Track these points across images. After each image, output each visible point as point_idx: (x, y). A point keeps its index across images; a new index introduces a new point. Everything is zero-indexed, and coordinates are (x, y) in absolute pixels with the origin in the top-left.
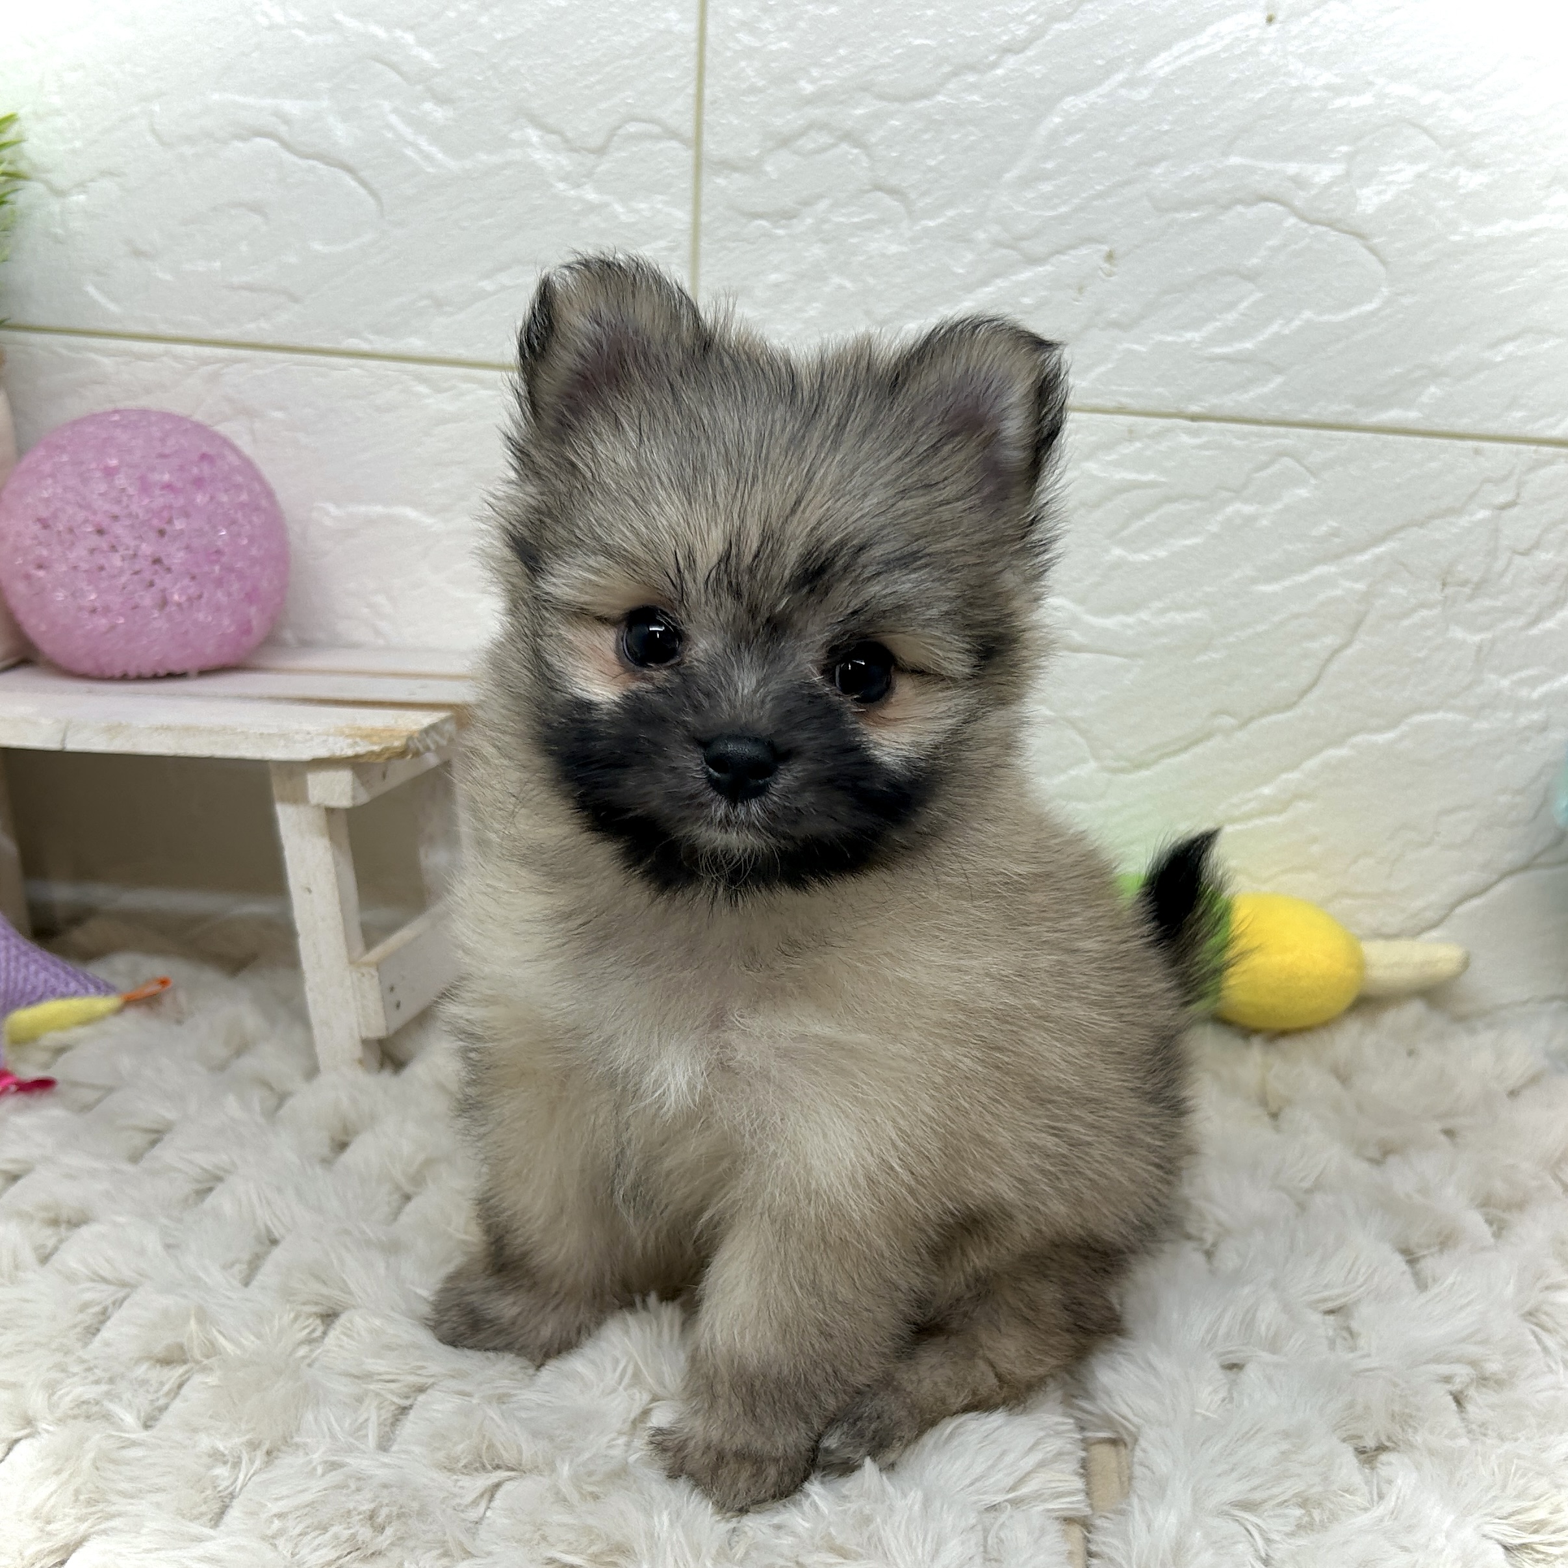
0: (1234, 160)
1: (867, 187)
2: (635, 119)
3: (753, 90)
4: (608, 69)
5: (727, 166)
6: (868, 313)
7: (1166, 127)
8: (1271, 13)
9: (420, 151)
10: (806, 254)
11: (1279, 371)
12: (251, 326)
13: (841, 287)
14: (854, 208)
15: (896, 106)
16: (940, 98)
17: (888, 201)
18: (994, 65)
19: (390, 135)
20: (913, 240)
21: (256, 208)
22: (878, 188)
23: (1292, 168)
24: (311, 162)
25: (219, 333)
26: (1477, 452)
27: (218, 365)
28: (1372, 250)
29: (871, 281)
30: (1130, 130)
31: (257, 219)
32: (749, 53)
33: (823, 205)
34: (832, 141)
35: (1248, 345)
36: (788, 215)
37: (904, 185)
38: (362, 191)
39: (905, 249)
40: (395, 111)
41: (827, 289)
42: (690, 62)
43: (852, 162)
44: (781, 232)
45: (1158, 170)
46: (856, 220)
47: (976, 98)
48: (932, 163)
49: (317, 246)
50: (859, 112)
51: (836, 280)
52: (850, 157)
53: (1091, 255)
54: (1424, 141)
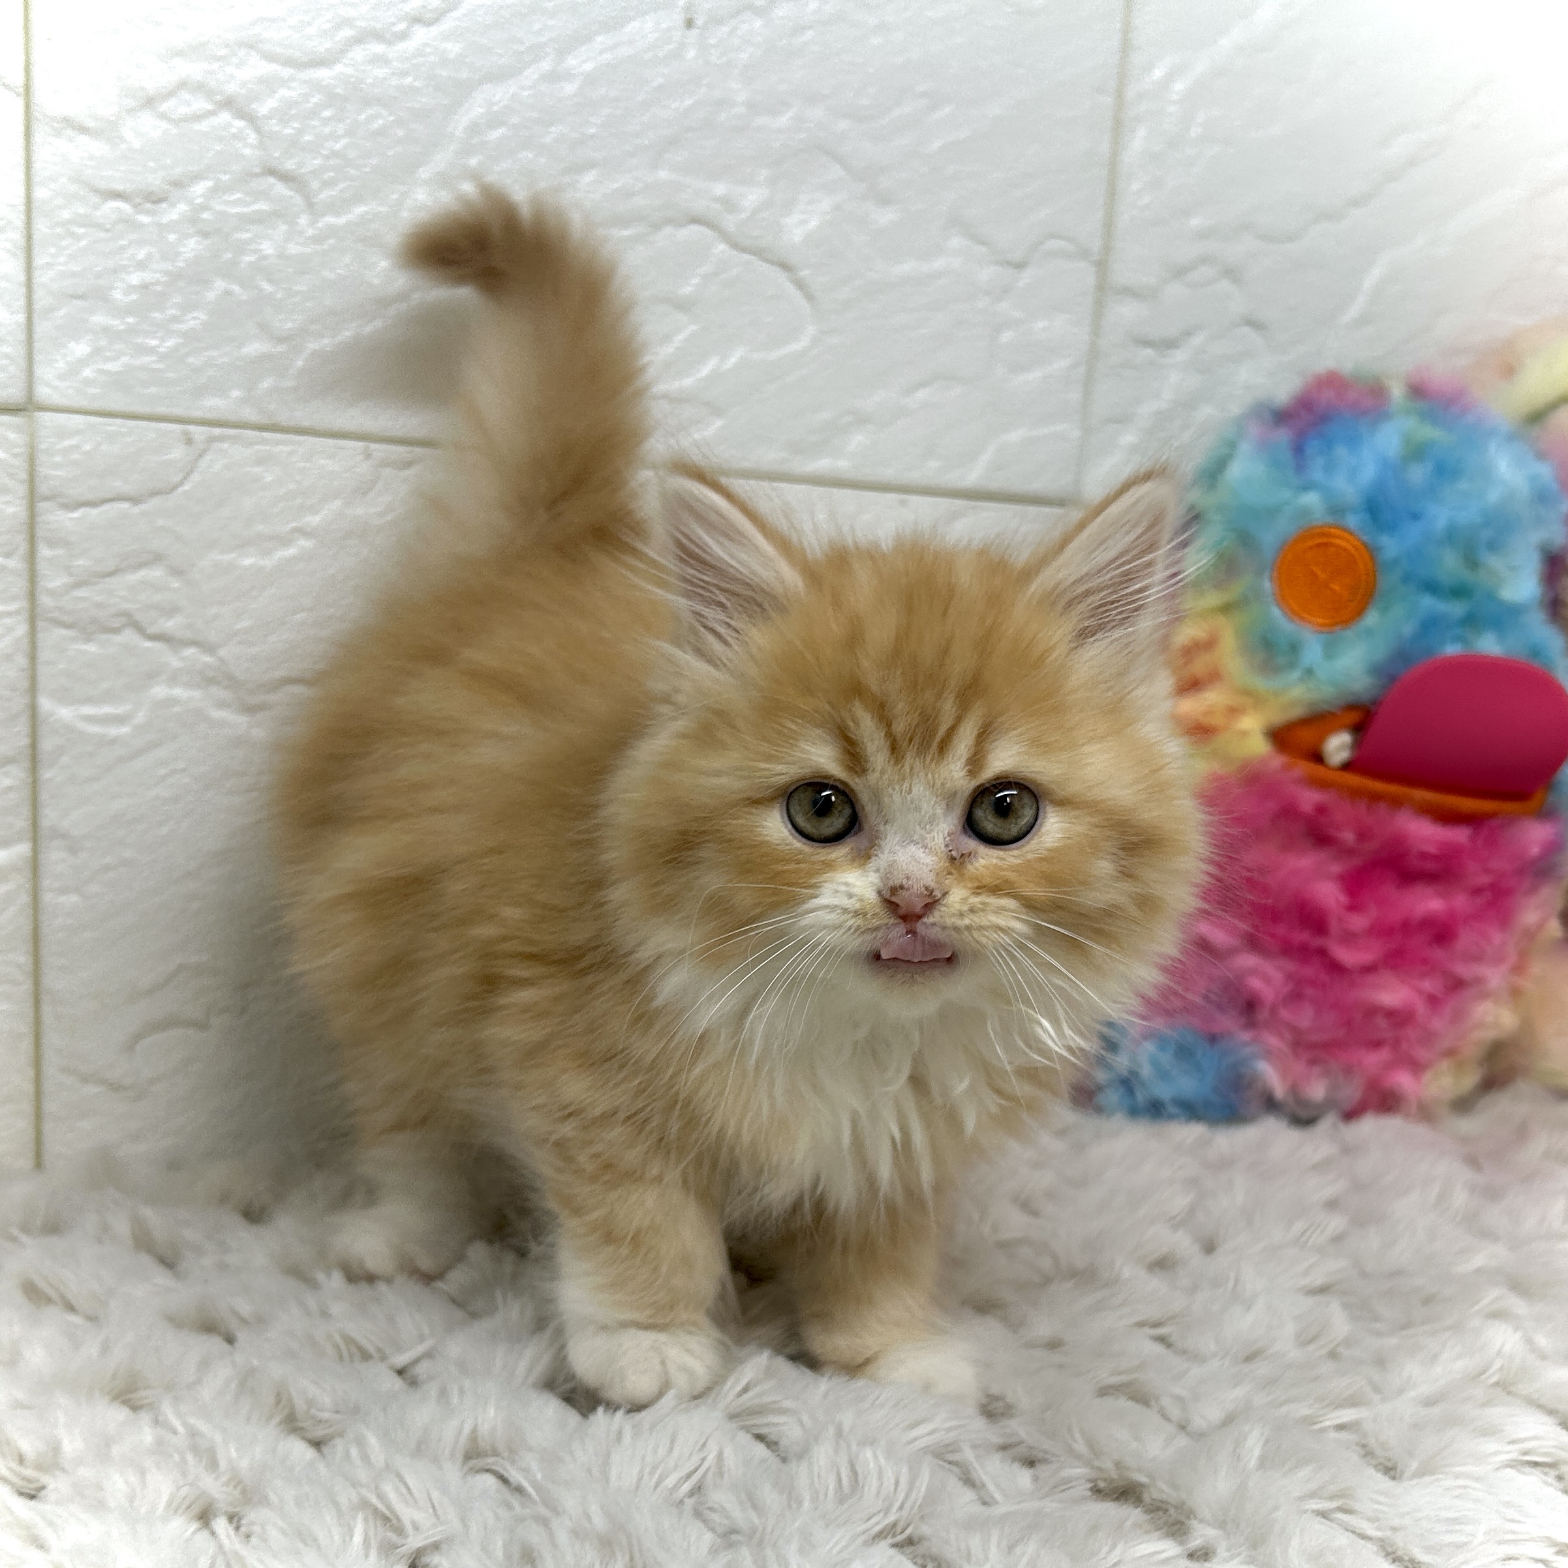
0: (663, 174)
1: (257, 170)
5: (72, 126)
6: (264, 328)
7: (592, 131)
8: (689, 16)
10: (182, 249)
11: (717, 412)
13: (228, 293)
14: (238, 195)
15: (286, 72)
16: (342, 68)
17: (281, 189)
18: (402, 37)
20: (317, 239)
22: (271, 172)
23: (720, 189)
28: (800, 285)
29: (267, 287)
30: (553, 129)
33: (200, 189)
34: (210, 107)
35: (688, 382)
36: (156, 199)
37: (303, 171)
39: (308, 250)
41: (211, 296)
43: (234, 136)
44: (144, 219)
46: (245, 210)
47: (381, 73)
48: (338, 146)
50: (247, 74)
51: (220, 284)
52: (234, 130)
54: (836, 171)
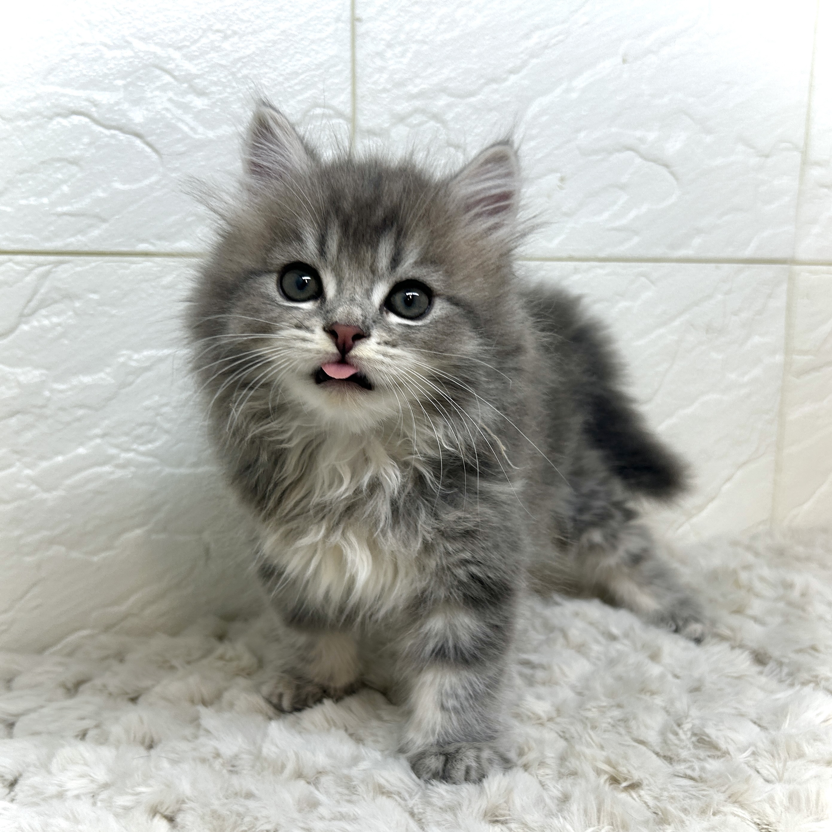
1: (446, 144)
2: (318, 106)
3: (385, 90)
4: (302, 77)
5: (371, 133)
8: (624, 58)
9: (187, 124)
11: (636, 233)
12: (72, 240)
15: (458, 100)
16: (480, 97)
17: (455, 152)
18: (505, 80)
19: (169, 115)
21: (74, 162)
22: (450, 145)
24: (113, 132)
25: (48, 246)
26: (716, 268)
27: (50, 266)
28: (673, 174)
30: (568, 114)
31: (74, 169)
32: (381, 70)
34: (426, 119)
35: (623, 222)
38: (148, 149)
40: (170, 100)
42: (347, 73)
43: (436, 131)
45: (582, 135)
47: (496, 97)
48: (477, 131)
49: (118, 185)
50: (441, 103)
52: (436, 128)
53: (553, 178)
54: (689, 121)
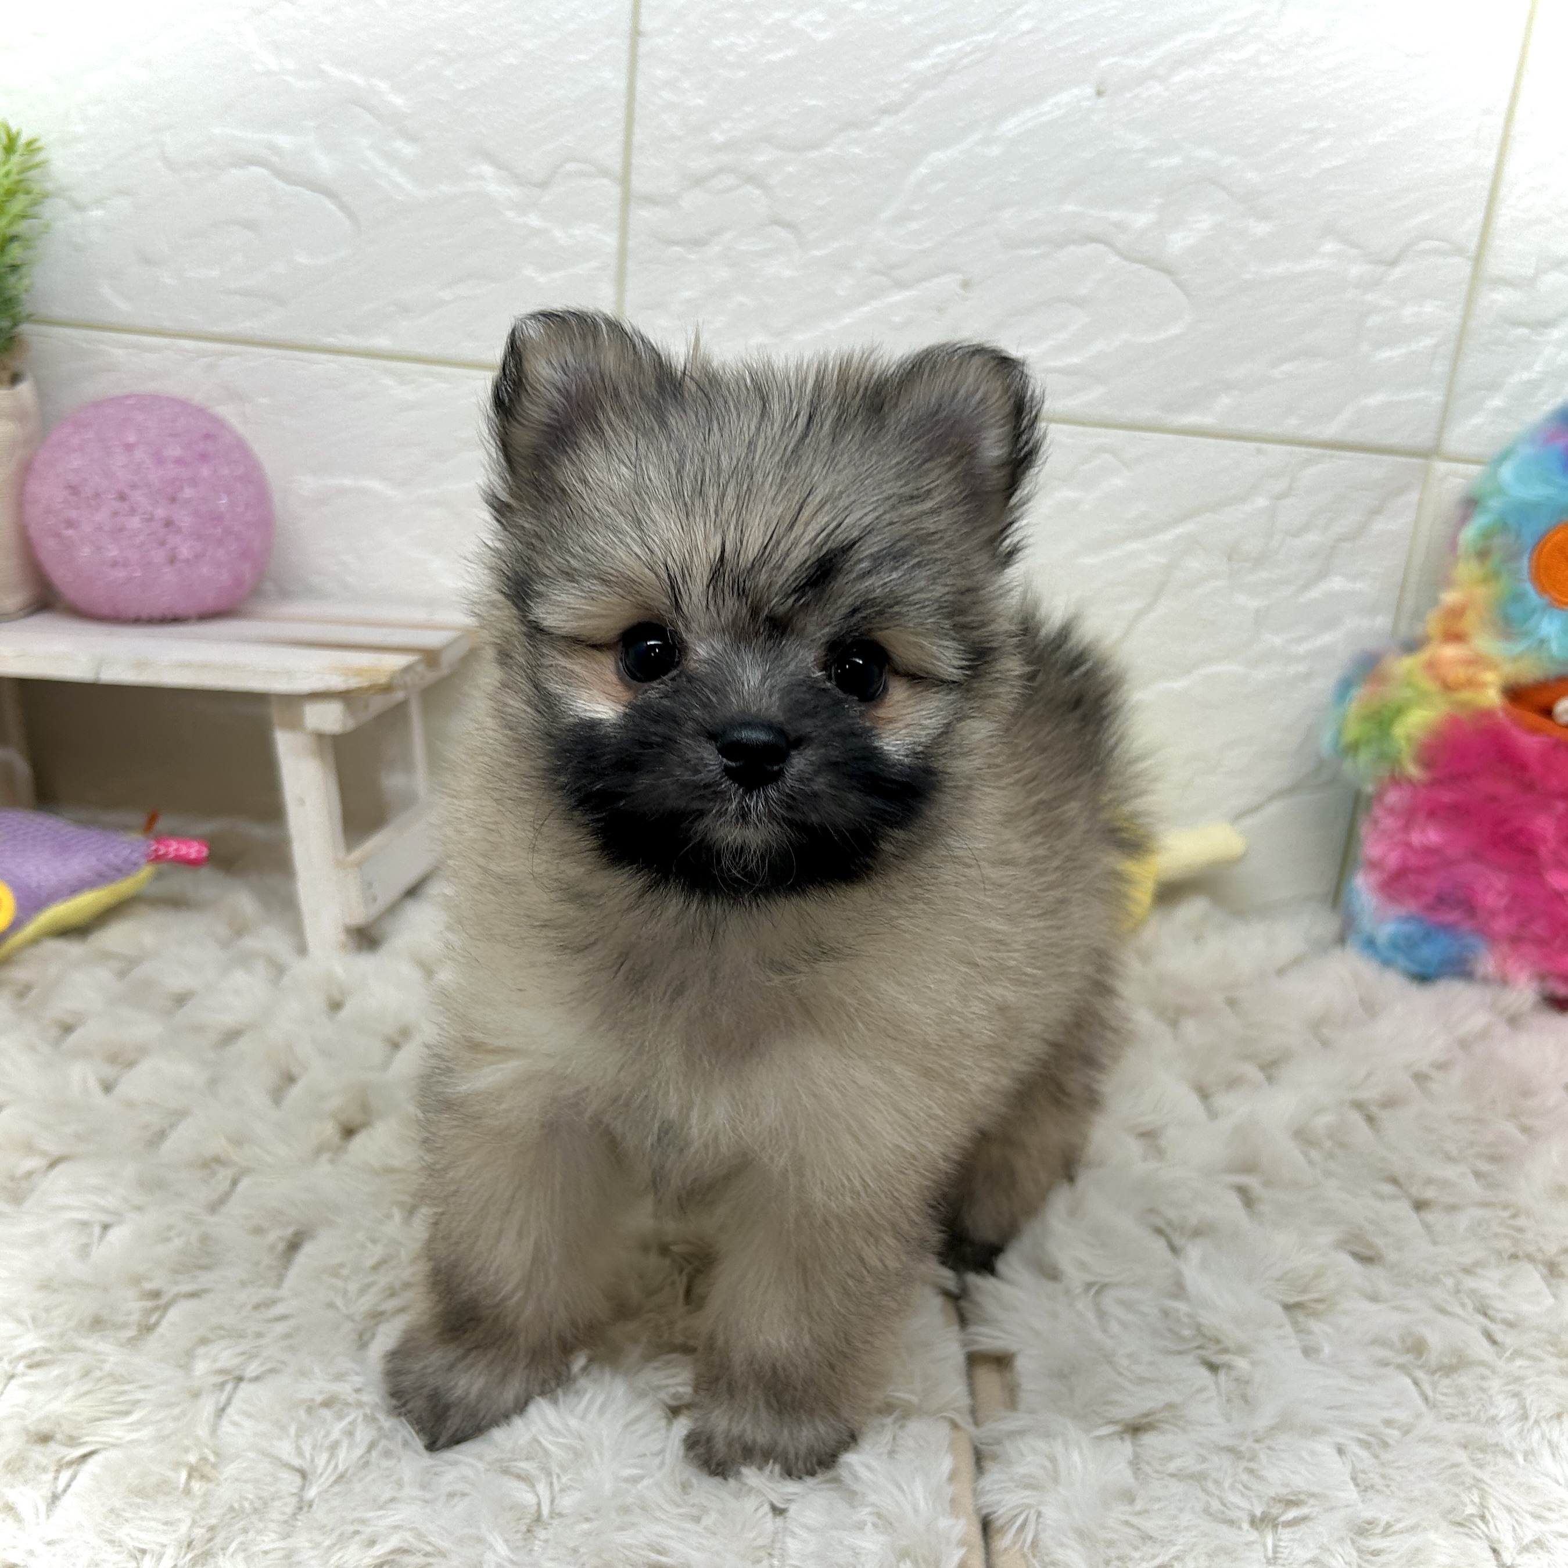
1: (766, 222)
2: (574, 159)
3: (673, 138)
4: (552, 117)
5: (650, 200)
8: (1100, 87)
9: (391, 181)
10: (714, 276)
11: (1101, 382)
12: (245, 324)
13: (742, 304)
14: (755, 239)
15: (792, 155)
16: (829, 150)
17: (782, 233)
18: (873, 124)
19: (366, 168)
20: (804, 267)
21: (249, 225)
22: (776, 222)
24: (298, 188)
26: (1259, 451)
27: (213, 358)
28: (1179, 284)
29: (768, 299)
30: (984, 181)
31: (250, 235)
32: (670, 108)
33: (728, 236)
34: (738, 183)
36: (698, 243)
37: (797, 220)
39: (797, 274)
40: (372, 147)
41: (731, 305)
42: (620, 114)
43: (754, 200)
44: (693, 257)
45: (1006, 214)
46: (757, 248)
47: (857, 150)
48: (821, 203)
49: (302, 259)
50: (763, 158)
51: (741, 298)
52: (753, 196)
53: (949, 282)
54: (1221, 197)
